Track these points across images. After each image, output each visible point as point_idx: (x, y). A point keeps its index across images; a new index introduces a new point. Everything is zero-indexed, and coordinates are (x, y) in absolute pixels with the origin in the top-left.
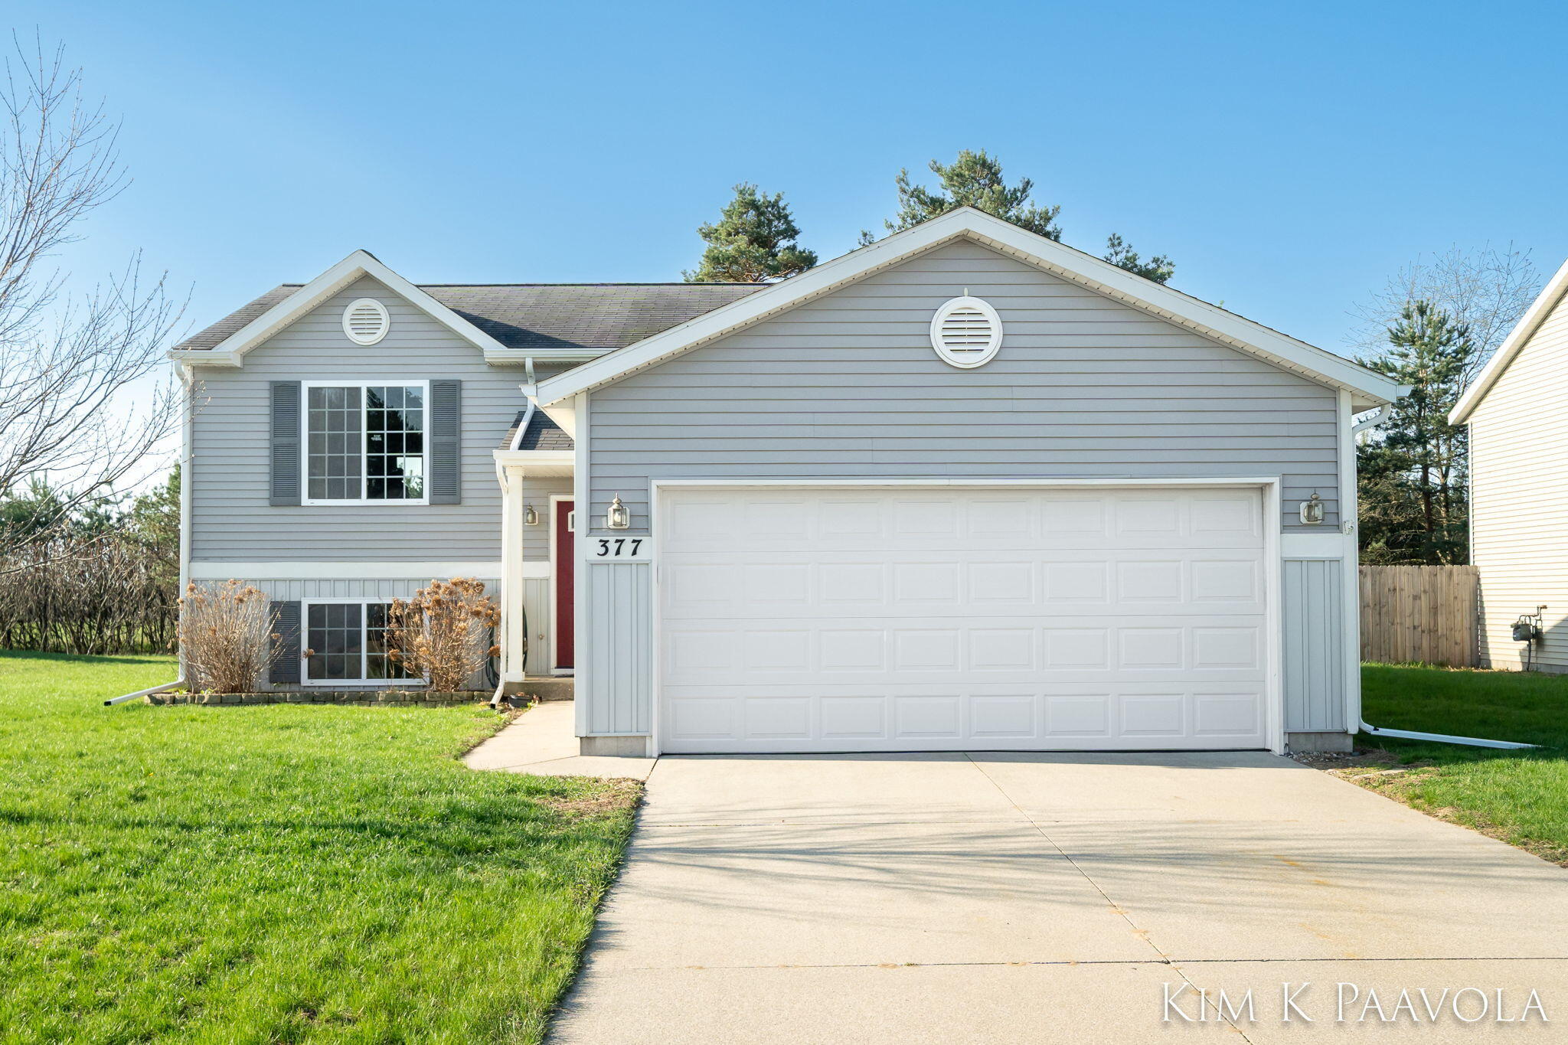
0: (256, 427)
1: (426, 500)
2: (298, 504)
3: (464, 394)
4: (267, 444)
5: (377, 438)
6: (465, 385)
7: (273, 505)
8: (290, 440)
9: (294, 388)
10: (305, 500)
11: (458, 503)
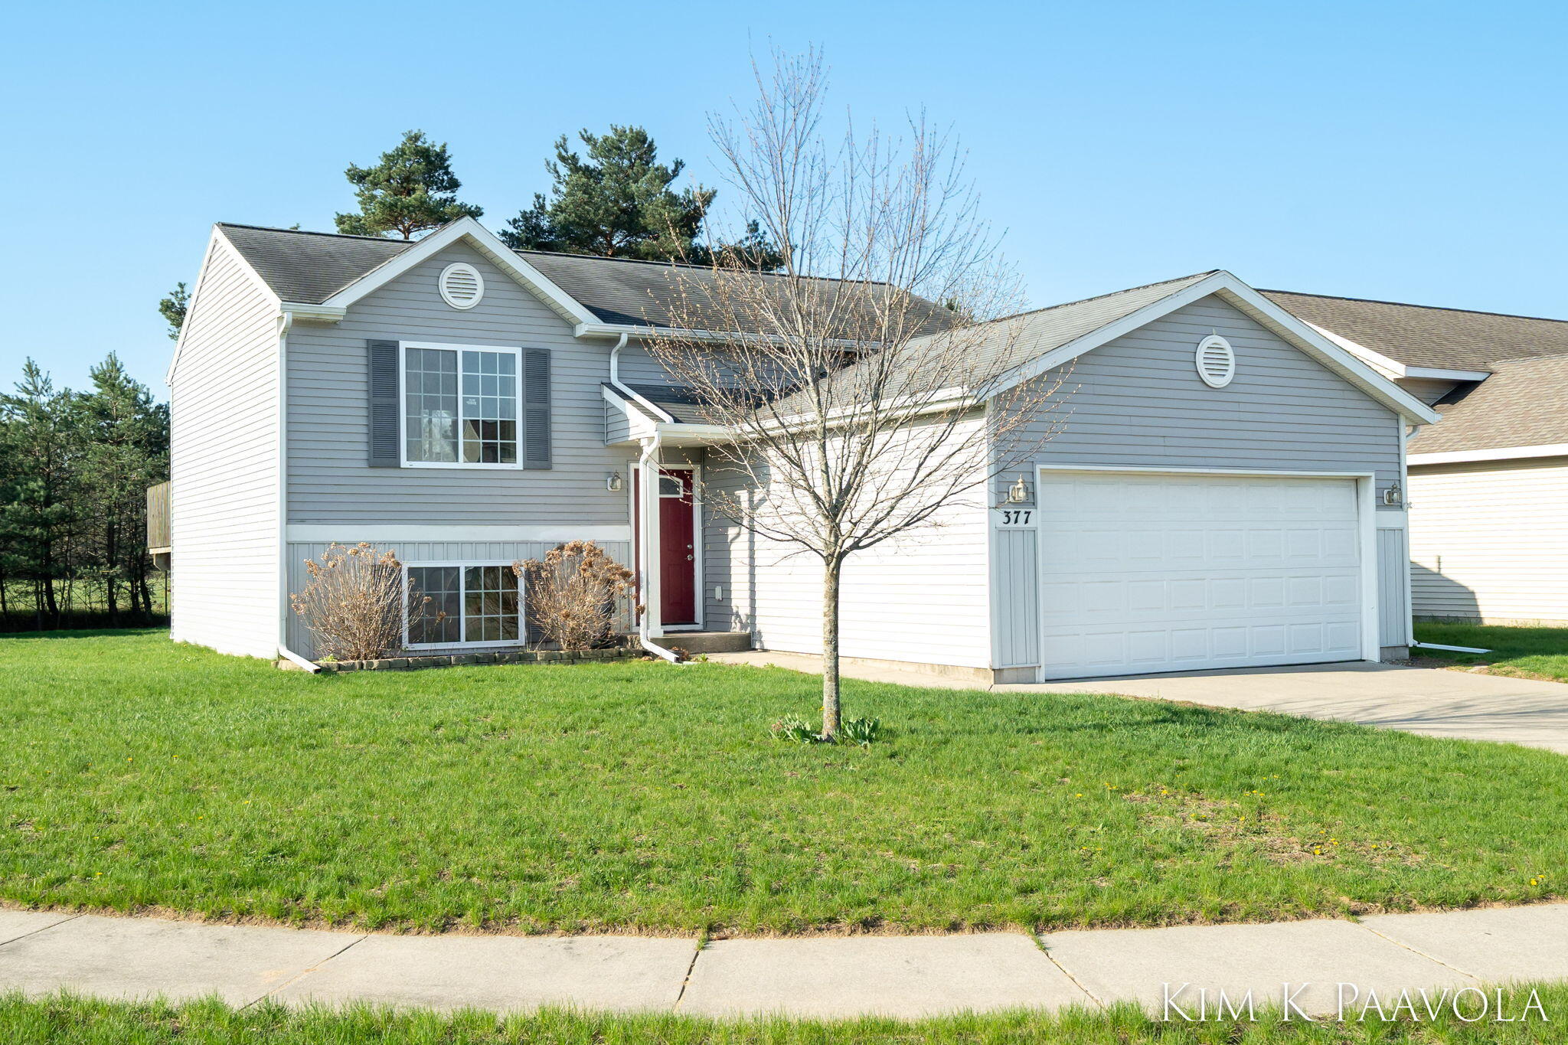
0: (353, 386)
1: (519, 464)
2: (397, 466)
3: (553, 363)
4: (364, 404)
5: (472, 402)
6: (554, 355)
7: (371, 467)
8: (390, 401)
9: (393, 347)
10: (404, 463)
11: (548, 468)
